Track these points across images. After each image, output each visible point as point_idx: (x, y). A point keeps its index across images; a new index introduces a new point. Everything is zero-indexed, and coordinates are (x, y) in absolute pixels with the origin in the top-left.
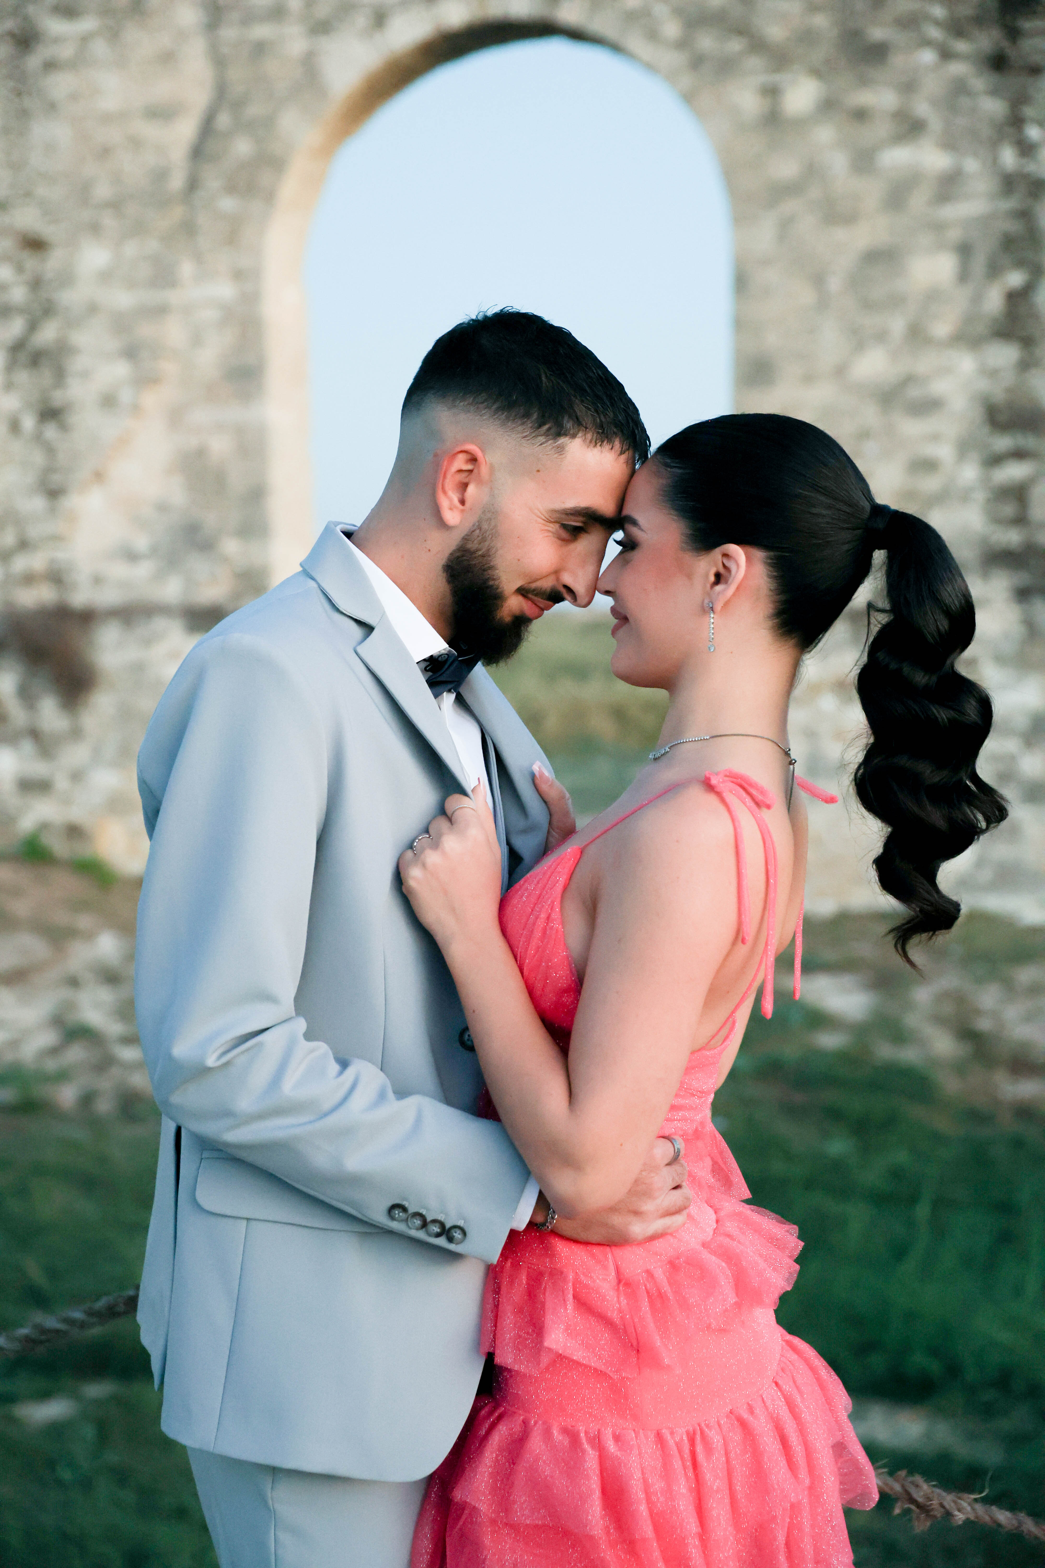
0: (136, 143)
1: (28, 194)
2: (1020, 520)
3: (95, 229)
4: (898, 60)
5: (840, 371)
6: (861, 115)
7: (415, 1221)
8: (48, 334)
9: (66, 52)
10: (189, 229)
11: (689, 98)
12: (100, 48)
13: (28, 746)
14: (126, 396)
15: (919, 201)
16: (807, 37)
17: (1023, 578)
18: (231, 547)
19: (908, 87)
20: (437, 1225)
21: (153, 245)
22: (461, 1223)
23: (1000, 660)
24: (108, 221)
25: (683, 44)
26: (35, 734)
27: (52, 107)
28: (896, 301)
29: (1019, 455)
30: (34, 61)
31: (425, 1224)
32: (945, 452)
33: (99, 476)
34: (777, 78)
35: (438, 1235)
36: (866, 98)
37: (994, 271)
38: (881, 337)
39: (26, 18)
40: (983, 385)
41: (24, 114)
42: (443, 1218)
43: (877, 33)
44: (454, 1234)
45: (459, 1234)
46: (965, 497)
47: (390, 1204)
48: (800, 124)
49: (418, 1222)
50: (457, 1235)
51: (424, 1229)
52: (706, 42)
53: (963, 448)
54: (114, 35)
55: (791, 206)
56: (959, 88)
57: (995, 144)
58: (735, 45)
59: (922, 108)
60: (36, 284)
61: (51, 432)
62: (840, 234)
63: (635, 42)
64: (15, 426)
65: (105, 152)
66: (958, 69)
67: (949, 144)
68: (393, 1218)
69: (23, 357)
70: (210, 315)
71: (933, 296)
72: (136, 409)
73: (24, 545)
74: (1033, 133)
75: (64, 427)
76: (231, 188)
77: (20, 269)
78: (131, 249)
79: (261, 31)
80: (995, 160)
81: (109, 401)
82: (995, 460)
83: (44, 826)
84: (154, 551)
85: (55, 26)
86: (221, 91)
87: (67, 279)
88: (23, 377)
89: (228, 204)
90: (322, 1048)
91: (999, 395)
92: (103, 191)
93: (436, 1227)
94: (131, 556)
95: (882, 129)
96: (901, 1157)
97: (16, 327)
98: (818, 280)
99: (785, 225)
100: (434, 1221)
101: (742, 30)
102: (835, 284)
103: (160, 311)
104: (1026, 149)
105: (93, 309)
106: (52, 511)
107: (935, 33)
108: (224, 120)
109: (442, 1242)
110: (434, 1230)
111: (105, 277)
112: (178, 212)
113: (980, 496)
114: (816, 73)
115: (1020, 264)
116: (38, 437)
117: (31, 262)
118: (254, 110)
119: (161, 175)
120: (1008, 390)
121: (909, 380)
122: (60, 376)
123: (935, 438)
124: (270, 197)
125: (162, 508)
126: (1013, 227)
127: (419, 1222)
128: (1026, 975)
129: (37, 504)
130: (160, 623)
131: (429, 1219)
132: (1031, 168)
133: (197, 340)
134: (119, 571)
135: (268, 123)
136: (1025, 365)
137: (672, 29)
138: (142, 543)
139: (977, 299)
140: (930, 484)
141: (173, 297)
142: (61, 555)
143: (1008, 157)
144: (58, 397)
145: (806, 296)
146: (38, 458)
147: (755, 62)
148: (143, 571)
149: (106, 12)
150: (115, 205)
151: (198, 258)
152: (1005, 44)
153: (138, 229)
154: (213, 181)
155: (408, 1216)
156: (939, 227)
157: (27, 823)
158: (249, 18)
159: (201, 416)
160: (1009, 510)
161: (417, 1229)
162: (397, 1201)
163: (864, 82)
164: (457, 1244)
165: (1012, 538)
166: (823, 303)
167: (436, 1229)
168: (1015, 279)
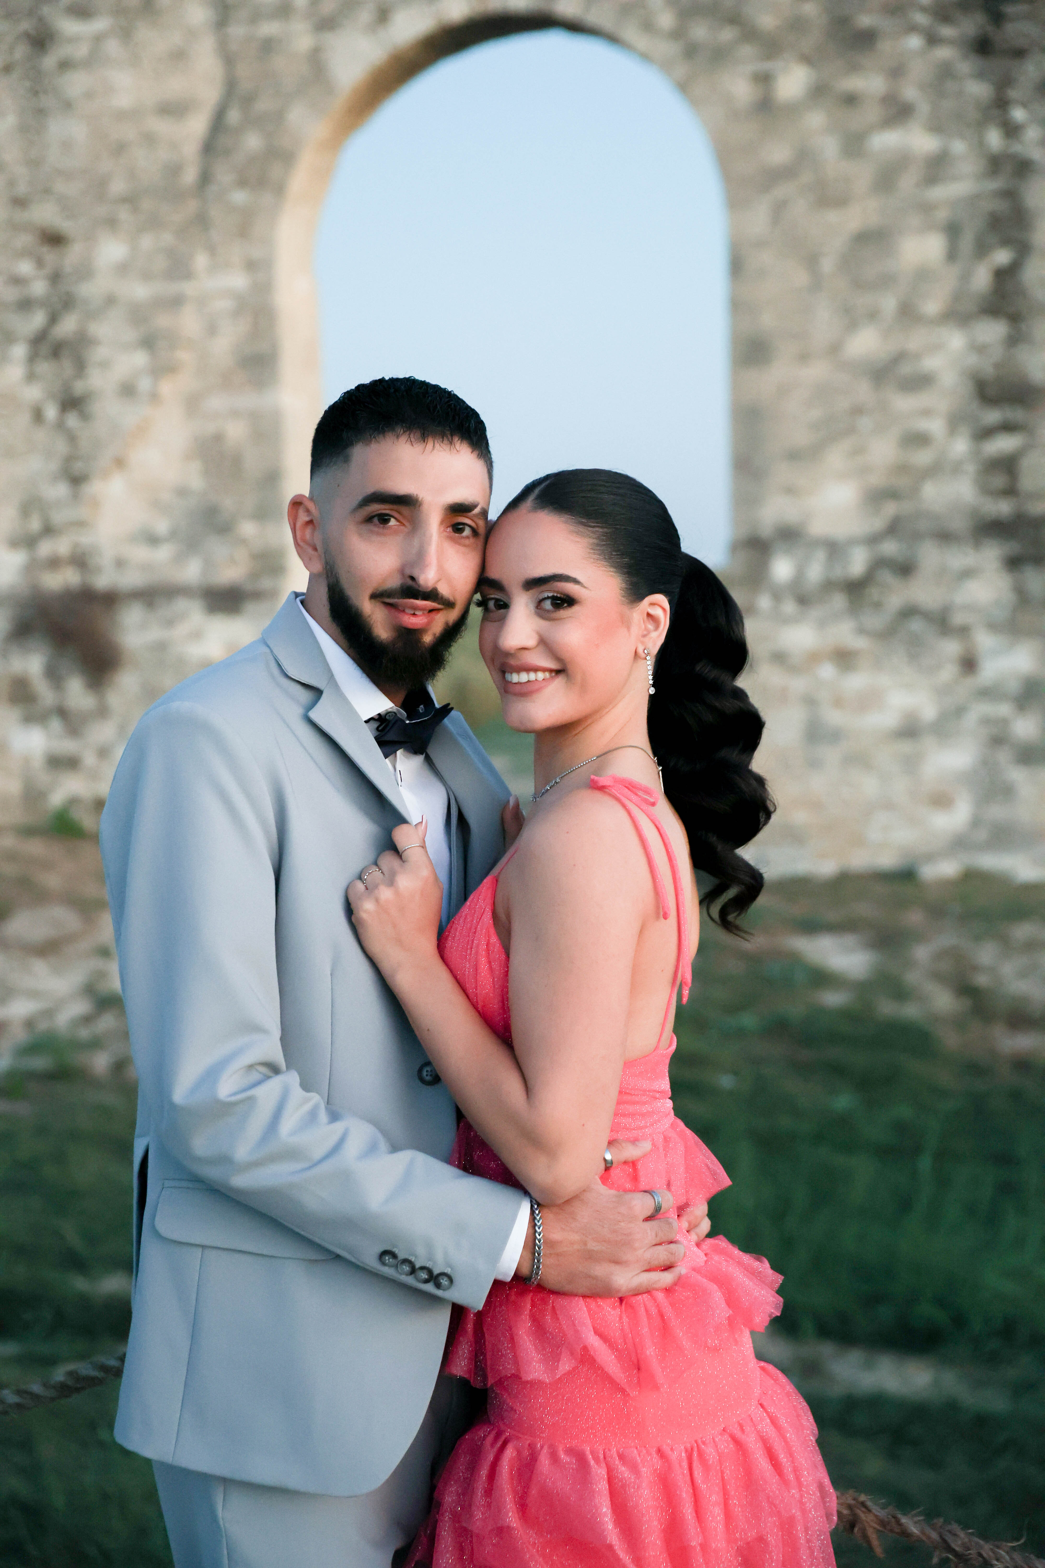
0: (150, 139)
1: (47, 191)
2: (1011, 491)
3: (111, 223)
4: (885, 46)
5: (835, 349)
6: (851, 100)
7: (404, 1267)
8: (68, 326)
9: (81, 51)
10: (202, 221)
11: (683, 87)
12: (113, 47)
13: (56, 724)
14: (144, 384)
15: (908, 182)
16: (797, 25)
17: (1013, 547)
18: (248, 529)
19: (896, 72)
20: (425, 1271)
21: (167, 238)
22: (448, 1271)
23: (993, 627)
24: (124, 214)
25: (677, 34)
26: (62, 713)
27: (68, 105)
28: (886, 281)
29: (1008, 427)
30: (49, 61)
31: (413, 1271)
32: (936, 426)
33: (120, 463)
34: (767, 66)
35: (426, 1281)
36: (856, 83)
37: (982, 250)
38: (873, 315)
39: (41, 19)
40: (973, 360)
41: (41, 112)
42: (431, 1265)
43: (865, 21)
44: (442, 1281)
45: (446, 1281)
46: (956, 469)
47: (382, 1249)
48: (792, 110)
49: (406, 1268)
50: (444, 1282)
51: (413, 1276)
52: (700, 31)
53: (954, 422)
54: (126, 34)
55: (782, 191)
56: (945, 72)
57: (981, 125)
58: (727, 34)
59: (910, 92)
60: (55, 278)
61: (72, 420)
62: (833, 217)
63: (630, 33)
64: (38, 415)
65: (120, 149)
66: (944, 53)
67: (936, 127)
68: (384, 1264)
69: (44, 349)
70: (224, 305)
71: (923, 275)
72: (154, 397)
73: (48, 530)
74: (1018, 114)
75: (85, 417)
76: (242, 183)
77: (40, 263)
78: (147, 242)
79: (269, 29)
80: (981, 143)
81: (128, 390)
82: (985, 433)
83: (73, 801)
84: (173, 535)
85: (69, 27)
86: (231, 86)
87: (86, 272)
88: (44, 367)
89: (239, 197)
90: (315, 1098)
91: (988, 370)
92: (118, 186)
93: (424, 1274)
94: (152, 540)
95: (872, 113)
96: (904, 1111)
97: (38, 320)
98: (812, 261)
99: (779, 209)
100: (423, 1268)
101: (734, 19)
102: (827, 265)
103: (176, 302)
104: (1011, 130)
105: (111, 301)
106: (76, 497)
107: (921, 19)
108: (234, 116)
109: (430, 1288)
110: (422, 1276)
111: (123, 269)
112: (192, 206)
113: (971, 468)
114: (807, 59)
115: (1006, 242)
116: (60, 425)
117: (50, 256)
118: (263, 105)
119: (174, 170)
120: (997, 366)
121: (900, 357)
122: (80, 366)
123: (927, 413)
124: (280, 190)
125: (182, 492)
126: (1001, 206)
127: (408, 1268)
128: (1023, 931)
129: (60, 490)
130: (181, 604)
131: (418, 1265)
132: (1017, 148)
133: (212, 330)
134: (141, 554)
135: (278, 117)
136: (1014, 340)
137: (666, 20)
138: (162, 527)
139: (965, 277)
140: (923, 457)
141: (189, 288)
142: (85, 539)
143: (994, 139)
144: (79, 388)
145: (801, 278)
146: (61, 447)
147: (747, 50)
148: (163, 554)
149: (120, 11)
150: (131, 200)
151: (212, 250)
152: (990, 29)
153: (154, 223)
154: (224, 175)
155: (398, 1263)
156: (926, 208)
157: (57, 799)
158: (256, 17)
159: (217, 403)
160: (999, 481)
161: (407, 1275)
162: (388, 1248)
163: (854, 68)
164: (444, 1290)
165: (1003, 508)
166: (817, 283)
167: (424, 1275)
168: (1002, 257)
